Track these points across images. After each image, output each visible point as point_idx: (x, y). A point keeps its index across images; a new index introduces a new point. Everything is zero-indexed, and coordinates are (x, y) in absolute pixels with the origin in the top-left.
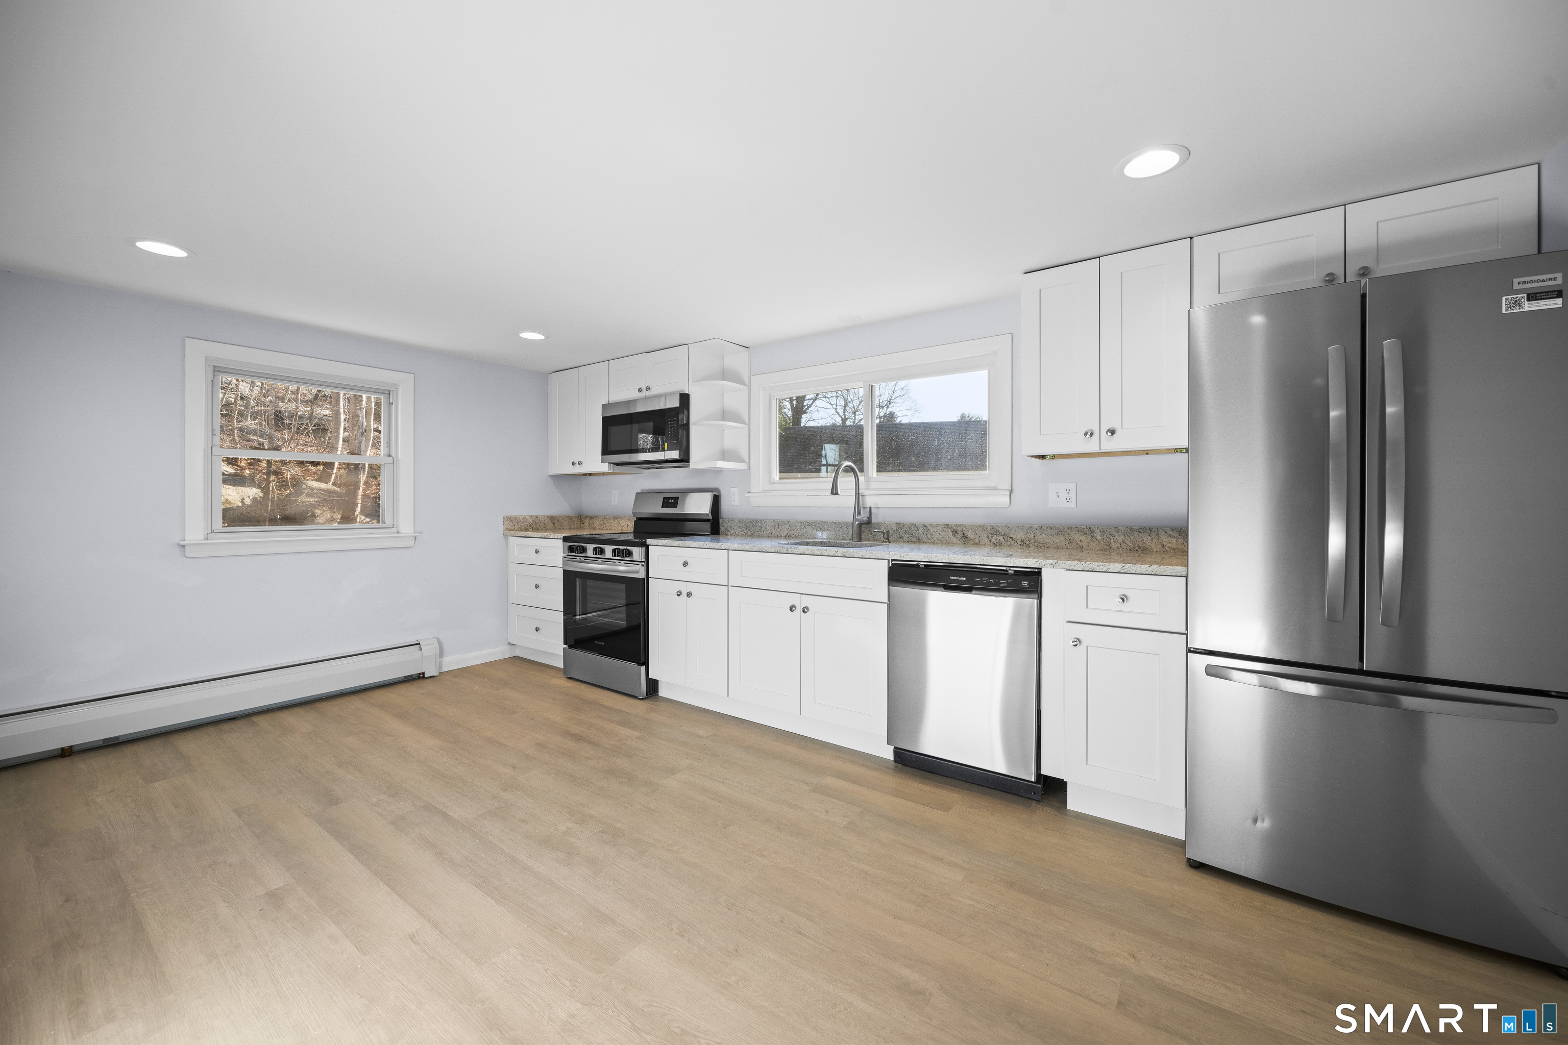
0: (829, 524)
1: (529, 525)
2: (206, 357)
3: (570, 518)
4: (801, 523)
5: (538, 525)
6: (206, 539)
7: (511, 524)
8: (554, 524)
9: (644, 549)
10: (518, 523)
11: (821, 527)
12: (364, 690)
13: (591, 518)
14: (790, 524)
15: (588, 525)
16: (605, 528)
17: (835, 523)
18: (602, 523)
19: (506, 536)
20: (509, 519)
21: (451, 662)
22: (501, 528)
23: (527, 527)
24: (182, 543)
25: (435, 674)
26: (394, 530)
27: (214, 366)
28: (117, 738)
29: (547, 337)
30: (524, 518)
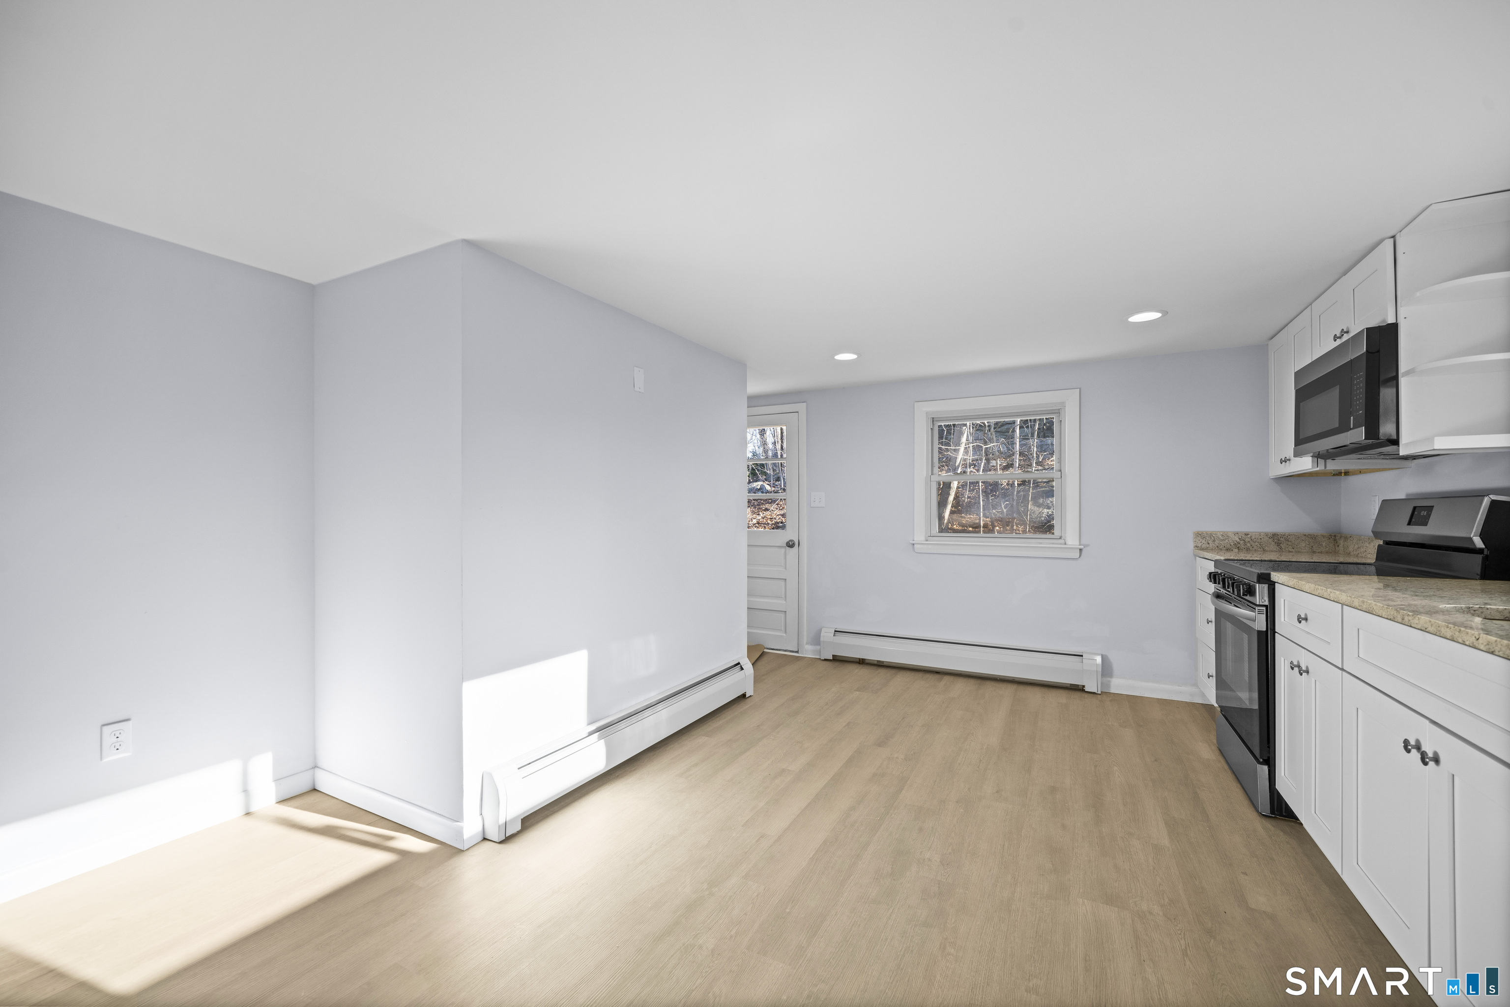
1: (1232, 544)
2: (927, 413)
3: (1312, 538)
5: (1249, 545)
6: (927, 541)
7: (1204, 541)
8: (1278, 544)
10: (1214, 541)
12: (1030, 683)
13: (1346, 538)
15: (1342, 549)
16: (1360, 555)
18: (1356, 546)
19: (1196, 556)
20: (1199, 535)
21: (1119, 685)
22: (1191, 545)
23: (1229, 546)
24: (913, 542)
25: (1096, 691)
26: (1061, 541)
27: (933, 418)
28: (883, 662)
29: (1165, 313)
30: (1225, 535)
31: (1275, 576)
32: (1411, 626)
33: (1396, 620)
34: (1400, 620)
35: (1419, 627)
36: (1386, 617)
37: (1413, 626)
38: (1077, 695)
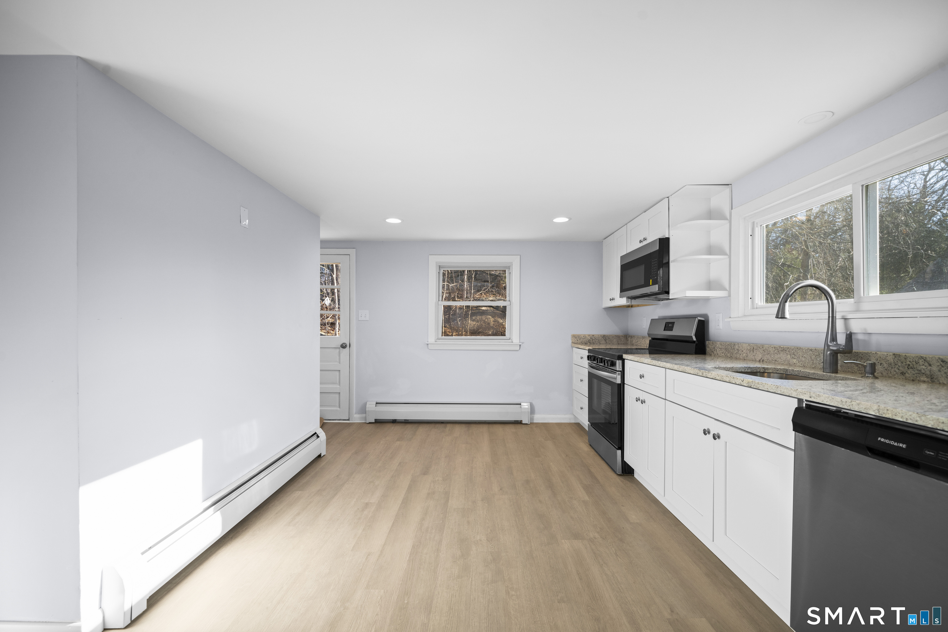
0: (804, 351)
1: (587, 341)
2: (436, 262)
3: (618, 337)
4: (775, 347)
5: (594, 341)
6: (436, 342)
7: (576, 340)
8: (605, 340)
9: (621, 361)
10: (580, 339)
11: (796, 354)
13: (632, 337)
14: (764, 349)
15: (630, 342)
16: (638, 345)
17: (811, 350)
18: (636, 341)
19: (572, 347)
20: (574, 336)
21: (539, 418)
22: (570, 341)
23: (586, 342)
24: (428, 343)
25: (527, 423)
26: (510, 341)
27: (440, 266)
28: (408, 420)
29: (570, 219)
30: (585, 336)
31: (625, 356)
32: (707, 377)
33: (699, 375)
34: (701, 375)
35: (711, 377)
36: (693, 373)
37: (708, 377)
38: (519, 426)
